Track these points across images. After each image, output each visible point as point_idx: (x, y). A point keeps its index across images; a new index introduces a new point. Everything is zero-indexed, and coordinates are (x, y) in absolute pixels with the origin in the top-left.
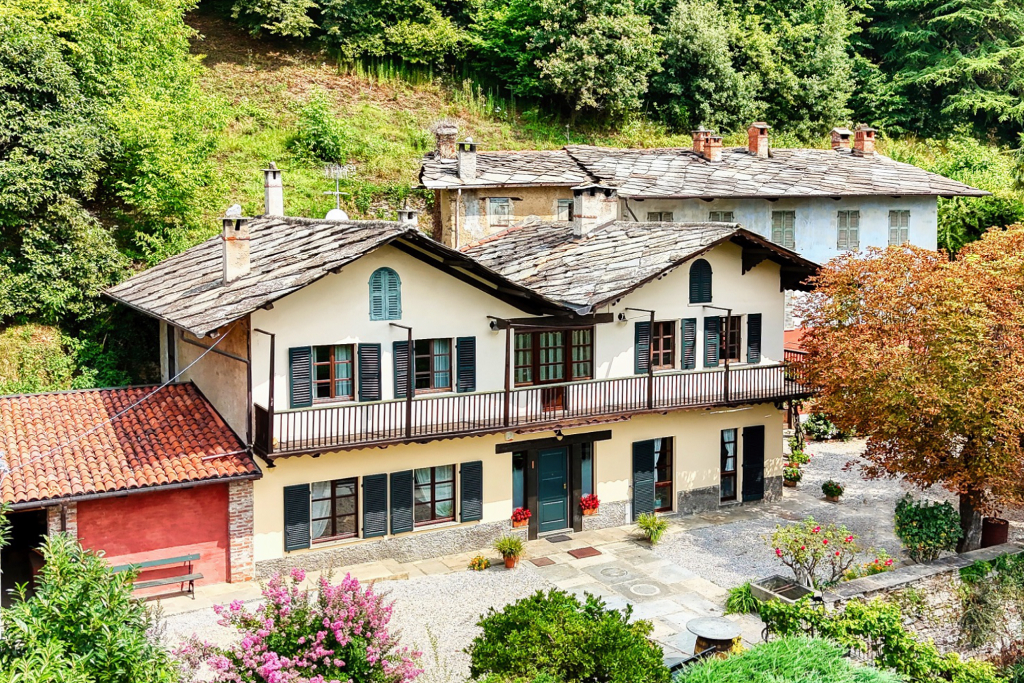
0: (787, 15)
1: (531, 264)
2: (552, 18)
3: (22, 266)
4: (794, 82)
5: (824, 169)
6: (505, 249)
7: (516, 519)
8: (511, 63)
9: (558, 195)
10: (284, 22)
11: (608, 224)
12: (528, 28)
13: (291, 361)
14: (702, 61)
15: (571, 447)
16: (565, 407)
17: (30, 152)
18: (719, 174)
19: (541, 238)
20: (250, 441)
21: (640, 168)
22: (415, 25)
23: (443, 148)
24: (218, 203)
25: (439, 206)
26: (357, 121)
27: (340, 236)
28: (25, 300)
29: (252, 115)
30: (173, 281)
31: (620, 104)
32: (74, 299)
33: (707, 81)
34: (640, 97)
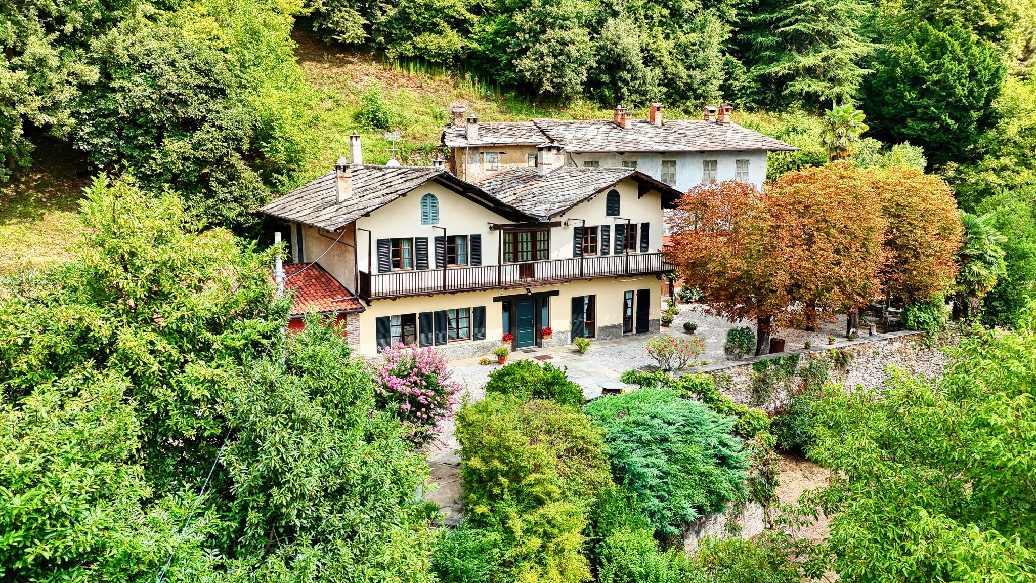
0: (681, 27)
1: (512, 193)
2: (524, 31)
3: (210, 194)
4: (684, 73)
5: (697, 133)
6: (496, 185)
7: (505, 339)
8: (497, 61)
9: (528, 150)
10: (347, 34)
11: (559, 169)
12: (508, 38)
13: (378, 248)
14: (623, 59)
15: (536, 300)
16: (533, 276)
17: (214, 125)
18: (630, 137)
19: (518, 178)
20: (356, 291)
21: (580, 133)
22: (433, 36)
23: (456, 121)
24: (318, 155)
25: (454, 157)
26: (397, 101)
27: (402, 175)
28: (214, 215)
29: (331, 98)
30: (303, 203)
31: (569, 90)
32: (240, 214)
33: (626, 73)
34: (582, 84)
